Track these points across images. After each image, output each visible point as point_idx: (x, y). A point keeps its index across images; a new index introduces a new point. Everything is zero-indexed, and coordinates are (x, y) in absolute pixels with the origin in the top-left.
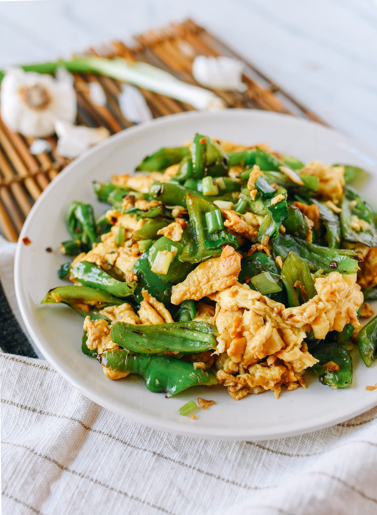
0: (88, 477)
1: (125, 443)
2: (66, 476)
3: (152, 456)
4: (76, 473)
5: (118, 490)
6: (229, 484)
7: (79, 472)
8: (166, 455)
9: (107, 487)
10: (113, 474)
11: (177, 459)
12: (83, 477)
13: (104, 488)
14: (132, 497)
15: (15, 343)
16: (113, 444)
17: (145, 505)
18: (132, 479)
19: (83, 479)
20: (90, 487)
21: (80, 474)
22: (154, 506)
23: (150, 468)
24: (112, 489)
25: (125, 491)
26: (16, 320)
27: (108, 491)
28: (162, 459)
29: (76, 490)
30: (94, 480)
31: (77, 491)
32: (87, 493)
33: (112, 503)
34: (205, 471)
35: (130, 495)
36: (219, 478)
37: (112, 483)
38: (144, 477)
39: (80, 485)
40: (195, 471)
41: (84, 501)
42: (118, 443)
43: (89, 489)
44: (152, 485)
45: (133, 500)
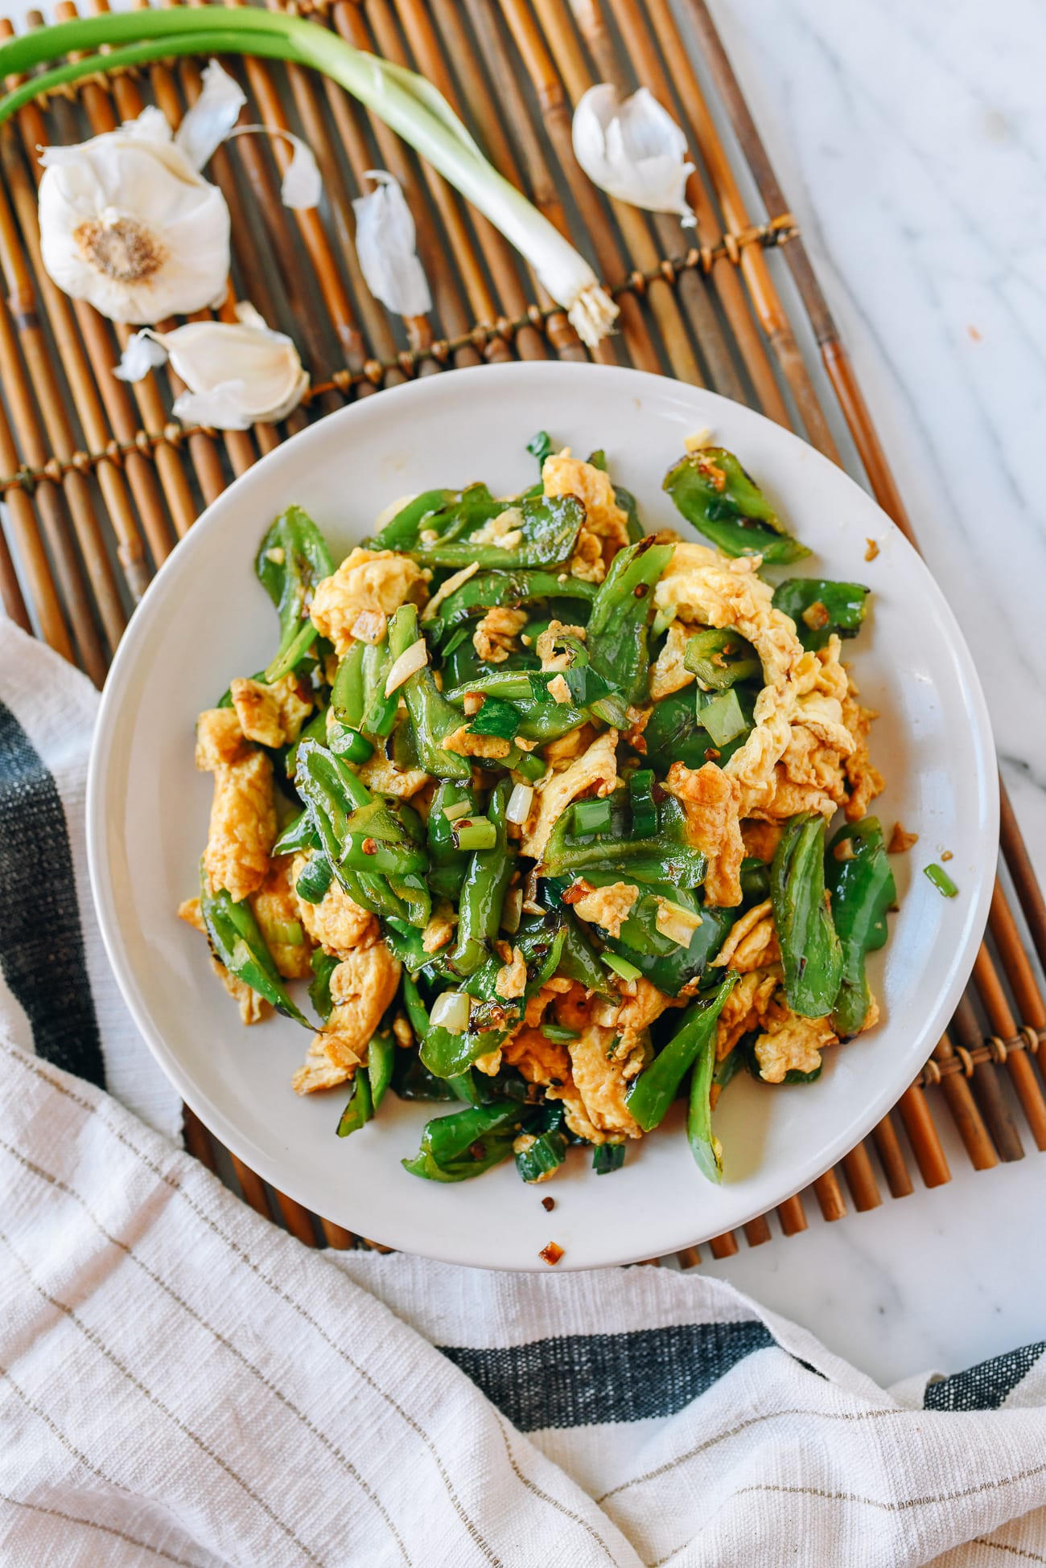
0: (98, 1341)
1: (178, 1299)
2: (66, 1326)
3: (213, 1343)
4: (82, 1327)
5: (139, 1380)
6: (314, 1436)
7: (88, 1326)
8: (237, 1345)
9: (123, 1369)
10: (139, 1352)
11: (252, 1361)
12: (90, 1337)
13: (118, 1370)
14: (156, 1401)
15: (67, 983)
16: (157, 1295)
17: (170, 1421)
18: (167, 1372)
19: (89, 1343)
20: (96, 1359)
21: (87, 1332)
22: (185, 1429)
23: (201, 1363)
24: (129, 1376)
25: (148, 1388)
26: (81, 937)
27: (122, 1377)
28: (227, 1352)
29: (71, 1356)
30: (106, 1351)
31: (73, 1359)
32: (88, 1368)
33: (120, 1399)
34: (287, 1400)
35: (154, 1395)
36: (304, 1418)
37: (132, 1366)
38: (186, 1375)
39: (80, 1351)
40: (272, 1394)
41: (77, 1379)
42: (167, 1296)
43: (92, 1363)
44: (193, 1393)
45: (155, 1406)
